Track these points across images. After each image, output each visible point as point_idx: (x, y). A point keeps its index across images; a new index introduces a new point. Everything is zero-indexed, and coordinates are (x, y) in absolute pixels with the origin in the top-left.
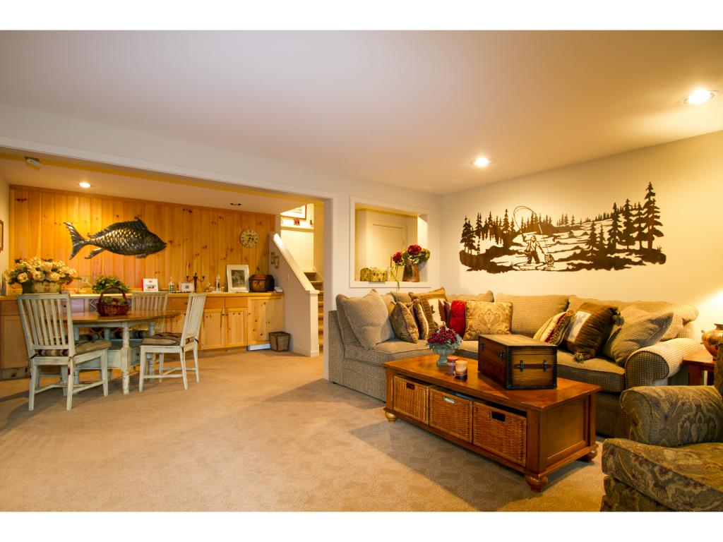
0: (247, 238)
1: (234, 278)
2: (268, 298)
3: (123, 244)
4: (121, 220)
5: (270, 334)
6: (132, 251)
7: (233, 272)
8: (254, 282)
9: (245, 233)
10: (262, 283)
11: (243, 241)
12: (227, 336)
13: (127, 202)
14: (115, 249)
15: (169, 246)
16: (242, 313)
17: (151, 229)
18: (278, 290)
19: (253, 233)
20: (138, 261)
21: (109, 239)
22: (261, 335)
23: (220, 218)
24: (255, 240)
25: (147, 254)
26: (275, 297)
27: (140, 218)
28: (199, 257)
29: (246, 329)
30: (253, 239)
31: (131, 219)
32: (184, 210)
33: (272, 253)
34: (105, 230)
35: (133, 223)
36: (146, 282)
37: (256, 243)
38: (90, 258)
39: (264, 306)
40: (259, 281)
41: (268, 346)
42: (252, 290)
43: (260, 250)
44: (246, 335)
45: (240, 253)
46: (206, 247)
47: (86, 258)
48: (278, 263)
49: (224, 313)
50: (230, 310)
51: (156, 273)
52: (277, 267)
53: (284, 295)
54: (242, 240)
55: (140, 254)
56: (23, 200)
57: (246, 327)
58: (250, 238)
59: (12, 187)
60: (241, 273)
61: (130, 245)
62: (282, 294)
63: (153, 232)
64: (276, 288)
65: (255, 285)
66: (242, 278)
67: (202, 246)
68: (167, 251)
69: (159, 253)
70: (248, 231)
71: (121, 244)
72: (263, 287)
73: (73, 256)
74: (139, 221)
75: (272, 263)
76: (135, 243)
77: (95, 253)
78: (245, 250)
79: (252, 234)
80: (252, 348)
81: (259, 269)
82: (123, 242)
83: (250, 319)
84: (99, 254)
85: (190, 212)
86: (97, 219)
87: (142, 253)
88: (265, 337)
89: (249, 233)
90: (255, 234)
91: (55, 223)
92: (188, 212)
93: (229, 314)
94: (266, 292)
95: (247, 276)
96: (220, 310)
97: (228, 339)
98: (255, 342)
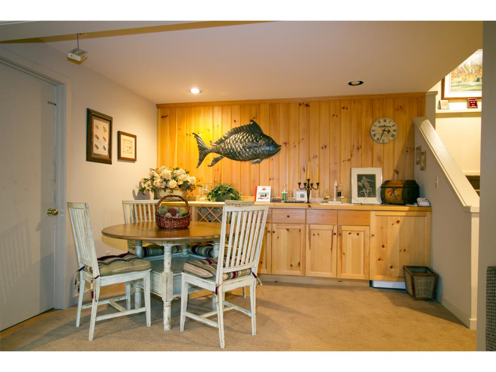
0: (380, 131)
1: (361, 184)
2: (404, 214)
3: (239, 149)
4: (238, 125)
5: (406, 268)
6: (247, 157)
7: (360, 177)
8: (388, 190)
9: (377, 123)
10: (398, 192)
11: (375, 135)
12: (339, 263)
13: (243, 105)
14: (233, 155)
15: (283, 148)
16: (362, 234)
17: (266, 132)
18: (422, 202)
19: (389, 123)
20: (254, 167)
21: (228, 145)
22: (391, 267)
23: (344, 108)
24: (392, 132)
25: (262, 159)
26: (415, 213)
27: (255, 120)
28: (317, 160)
29: (367, 257)
30: (389, 131)
31: (247, 122)
32: (300, 104)
33: (418, 148)
34: (224, 137)
35: (249, 126)
36: (260, 189)
37: (393, 136)
38: (212, 165)
39: (397, 226)
40: (394, 188)
41: (401, 285)
42: (384, 201)
43: (400, 145)
44: (367, 266)
45: (370, 153)
46: (325, 147)
47: (209, 166)
48: (425, 162)
49: (335, 231)
50: (344, 228)
51: (270, 179)
52: (422, 169)
53: (431, 211)
54: (373, 133)
55: (254, 159)
56: (165, 117)
57: (367, 253)
58: (384, 131)
59: (159, 106)
60: (372, 178)
61: (245, 150)
62: (429, 209)
63: (268, 135)
64: (419, 199)
65: (388, 195)
66: (373, 185)
67: (321, 146)
68: (281, 154)
69: (274, 157)
70: (382, 121)
71: (237, 150)
72: (399, 198)
73: (199, 164)
74: (255, 123)
75: (418, 163)
76: (250, 148)
77: (216, 160)
78: (377, 147)
79: (387, 124)
80: (375, 285)
81: (397, 173)
82: (238, 147)
83: (374, 243)
84: (220, 162)
85: (307, 105)
86: (218, 126)
87: (256, 157)
88: (397, 271)
89: (383, 124)
90: (392, 124)
91: (187, 134)
92: (305, 108)
93: (344, 233)
94: (404, 205)
95: (379, 182)
96: (331, 227)
97: (341, 266)
98: (380, 277)
